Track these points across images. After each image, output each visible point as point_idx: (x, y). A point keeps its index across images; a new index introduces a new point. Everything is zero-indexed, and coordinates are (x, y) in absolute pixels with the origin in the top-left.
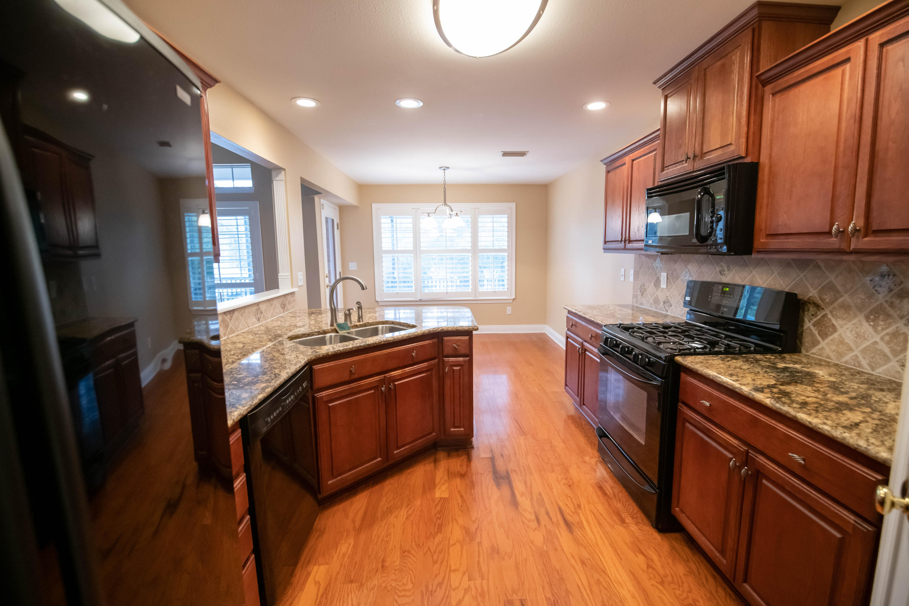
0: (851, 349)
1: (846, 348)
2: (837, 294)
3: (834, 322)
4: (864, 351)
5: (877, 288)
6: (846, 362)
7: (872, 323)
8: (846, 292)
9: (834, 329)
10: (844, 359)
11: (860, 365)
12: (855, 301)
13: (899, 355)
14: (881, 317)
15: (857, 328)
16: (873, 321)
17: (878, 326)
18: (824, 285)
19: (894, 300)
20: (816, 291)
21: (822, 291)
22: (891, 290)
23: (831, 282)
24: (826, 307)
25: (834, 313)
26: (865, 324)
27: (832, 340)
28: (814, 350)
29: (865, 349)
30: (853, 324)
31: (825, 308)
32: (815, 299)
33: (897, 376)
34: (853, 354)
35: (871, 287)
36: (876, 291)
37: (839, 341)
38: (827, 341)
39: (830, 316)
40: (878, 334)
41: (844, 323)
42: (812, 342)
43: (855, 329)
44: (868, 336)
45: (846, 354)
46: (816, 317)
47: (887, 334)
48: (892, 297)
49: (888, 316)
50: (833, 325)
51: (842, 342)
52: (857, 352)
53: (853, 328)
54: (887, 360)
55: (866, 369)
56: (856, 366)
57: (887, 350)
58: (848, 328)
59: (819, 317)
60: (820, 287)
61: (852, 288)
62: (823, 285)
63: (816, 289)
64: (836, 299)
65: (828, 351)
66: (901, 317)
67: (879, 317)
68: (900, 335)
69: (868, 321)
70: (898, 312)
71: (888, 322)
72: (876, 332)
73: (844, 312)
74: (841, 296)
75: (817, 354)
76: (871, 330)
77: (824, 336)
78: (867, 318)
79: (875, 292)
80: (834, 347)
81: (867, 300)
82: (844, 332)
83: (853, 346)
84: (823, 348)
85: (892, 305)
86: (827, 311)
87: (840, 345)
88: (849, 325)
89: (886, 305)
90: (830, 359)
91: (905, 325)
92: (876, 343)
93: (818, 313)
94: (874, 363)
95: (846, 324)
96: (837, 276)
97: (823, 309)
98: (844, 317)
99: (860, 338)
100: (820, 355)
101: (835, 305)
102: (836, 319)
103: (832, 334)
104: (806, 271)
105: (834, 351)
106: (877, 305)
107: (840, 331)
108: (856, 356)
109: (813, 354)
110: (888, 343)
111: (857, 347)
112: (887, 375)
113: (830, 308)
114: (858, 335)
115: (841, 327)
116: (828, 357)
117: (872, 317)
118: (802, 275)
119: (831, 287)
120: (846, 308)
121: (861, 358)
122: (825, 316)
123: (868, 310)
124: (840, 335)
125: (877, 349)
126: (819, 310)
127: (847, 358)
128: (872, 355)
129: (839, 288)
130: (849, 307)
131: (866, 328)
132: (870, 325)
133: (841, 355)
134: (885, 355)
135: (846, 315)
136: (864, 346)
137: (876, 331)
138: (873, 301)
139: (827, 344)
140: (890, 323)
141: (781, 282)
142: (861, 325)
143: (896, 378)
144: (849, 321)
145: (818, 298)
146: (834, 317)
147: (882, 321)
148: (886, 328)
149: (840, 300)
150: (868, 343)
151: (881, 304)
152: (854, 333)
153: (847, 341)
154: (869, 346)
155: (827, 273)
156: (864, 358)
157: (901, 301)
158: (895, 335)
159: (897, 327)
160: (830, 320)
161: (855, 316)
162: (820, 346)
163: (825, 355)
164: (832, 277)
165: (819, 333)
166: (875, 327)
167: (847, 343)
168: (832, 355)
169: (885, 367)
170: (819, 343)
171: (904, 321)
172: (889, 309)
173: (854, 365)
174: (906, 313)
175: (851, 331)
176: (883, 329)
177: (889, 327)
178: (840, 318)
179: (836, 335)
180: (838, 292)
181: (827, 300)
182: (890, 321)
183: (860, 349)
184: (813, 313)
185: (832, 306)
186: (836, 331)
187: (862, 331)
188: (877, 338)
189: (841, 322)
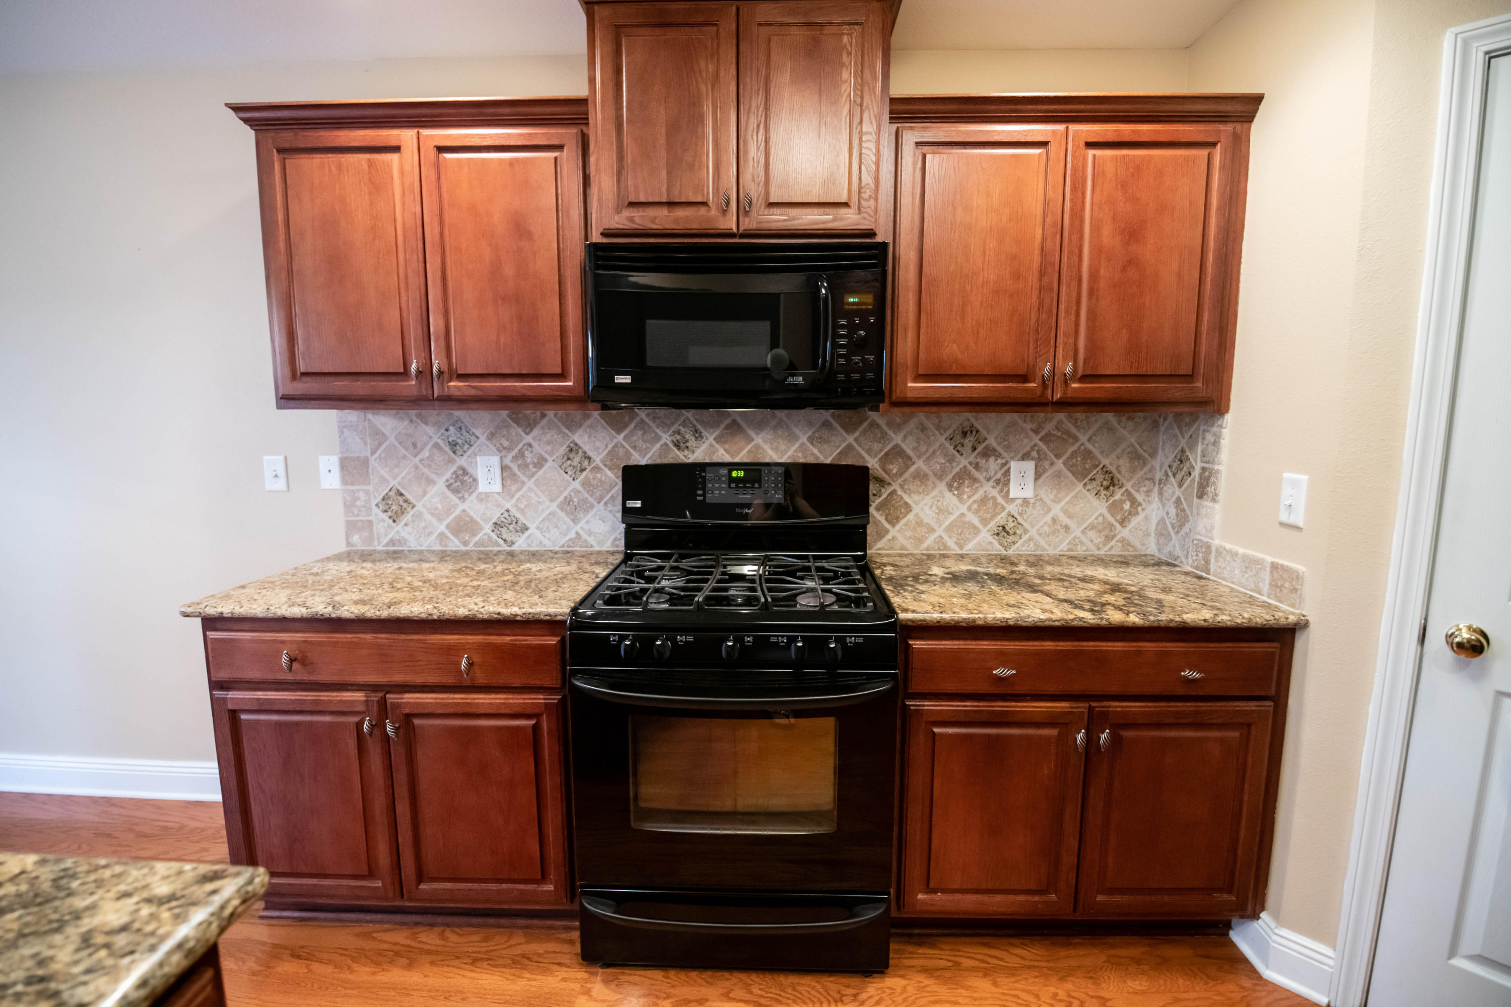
0: (932, 530)
1: (926, 530)
2: (908, 461)
3: (906, 498)
4: (949, 529)
5: (958, 448)
6: (928, 549)
7: (956, 492)
8: (919, 457)
9: (908, 508)
10: (925, 545)
11: (946, 547)
12: (933, 468)
13: (989, 523)
14: (966, 482)
15: (938, 501)
16: (957, 489)
17: (963, 493)
18: (889, 450)
19: (979, 460)
20: (876, 460)
21: (885, 460)
22: (974, 449)
23: (897, 446)
24: (894, 481)
25: (906, 487)
26: (948, 495)
27: (905, 525)
28: (880, 544)
29: (951, 524)
30: (933, 498)
31: (892, 482)
32: (875, 471)
33: (989, 548)
34: (936, 535)
35: (952, 448)
36: (958, 451)
37: (917, 523)
38: (898, 527)
39: (900, 492)
40: (964, 504)
41: (921, 498)
42: (877, 533)
43: (936, 503)
44: (953, 509)
45: (926, 538)
46: (880, 496)
47: (975, 501)
48: (976, 457)
49: (975, 480)
50: (906, 503)
51: (920, 523)
52: (940, 532)
53: (933, 503)
54: (976, 531)
55: (953, 550)
56: (941, 550)
57: (975, 521)
58: (926, 504)
59: (884, 496)
60: (883, 453)
61: (927, 451)
62: (886, 450)
63: (876, 456)
64: (907, 468)
65: (901, 540)
66: (988, 480)
67: (963, 483)
68: (989, 499)
69: (950, 491)
70: (984, 474)
71: (974, 487)
72: (961, 503)
73: (919, 483)
74: (913, 463)
75: (886, 548)
76: (955, 500)
77: (893, 520)
78: (950, 487)
79: (956, 453)
80: (909, 533)
81: (948, 464)
82: (922, 509)
83: (934, 525)
84: (894, 538)
85: (977, 466)
86: (895, 486)
87: (918, 529)
88: (928, 500)
89: (970, 468)
90: (907, 550)
91: (993, 487)
92: (963, 515)
93: (883, 490)
94: (963, 539)
95: (923, 499)
96: (905, 437)
97: (889, 484)
98: (921, 490)
99: (943, 514)
100: (891, 548)
101: (907, 475)
102: (910, 495)
103: (905, 516)
104: (857, 434)
105: (910, 538)
106: (961, 469)
107: (916, 509)
108: (940, 537)
109: (879, 549)
110: (976, 512)
111: (940, 525)
112: (978, 550)
113: (900, 481)
114: (940, 511)
115: (917, 503)
116: (903, 548)
117: (956, 484)
118: (850, 439)
119: (897, 453)
120: (920, 477)
121: (946, 538)
122: (894, 492)
123: (951, 476)
124: (917, 515)
125: (965, 523)
126: (883, 487)
127: (929, 542)
128: (959, 531)
129: (910, 452)
130: (926, 476)
131: (950, 499)
132: (954, 494)
133: (919, 541)
134: (974, 527)
135: (923, 487)
136: (947, 523)
137: (961, 500)
138: (955, 464)
139: (899, 531)
140: (977, 487)
141: (816, 451)
142: (943, 497)
143: (988, 551)
144: (927, 495)
145: (880, 470)
146: (905, 492)
147: (968, 487)
148: (973, 495)
149: (912, 469)
150: (952, 518)
151: (965, 467)
152: (934, 508)
153: (925, 521)
154: (955, 520)
155: (890, 433)
156: (950, 537)
157: (987, 460)
158: (983, 501)
159: (985, 492)
160: (902, 498)
161: (934, 488)
162: (889, 536)
163: (898, 546)
164: (897, 439)
165: (886, 519)
166: (959, 496)
167: (927, 524)
168: (907, 544)
169: (975, 541)
170: (887, 531)
171: (991, 483)
172: (973, 471)
173: (939, 549)
174: (993, 473)
175: (931, 506)
176: (969, 497)
177: (976, 493)
178: (914, 493)
179: (910, 516)
180: (909, 458)
181: (895, 471)
182: (976, 486)
183: (944, 526)
184: (875, 492)
185: (903, 478)
186: (911, 510)
187: (945, 504)
188: (963, 509)
189: (916, 497)
